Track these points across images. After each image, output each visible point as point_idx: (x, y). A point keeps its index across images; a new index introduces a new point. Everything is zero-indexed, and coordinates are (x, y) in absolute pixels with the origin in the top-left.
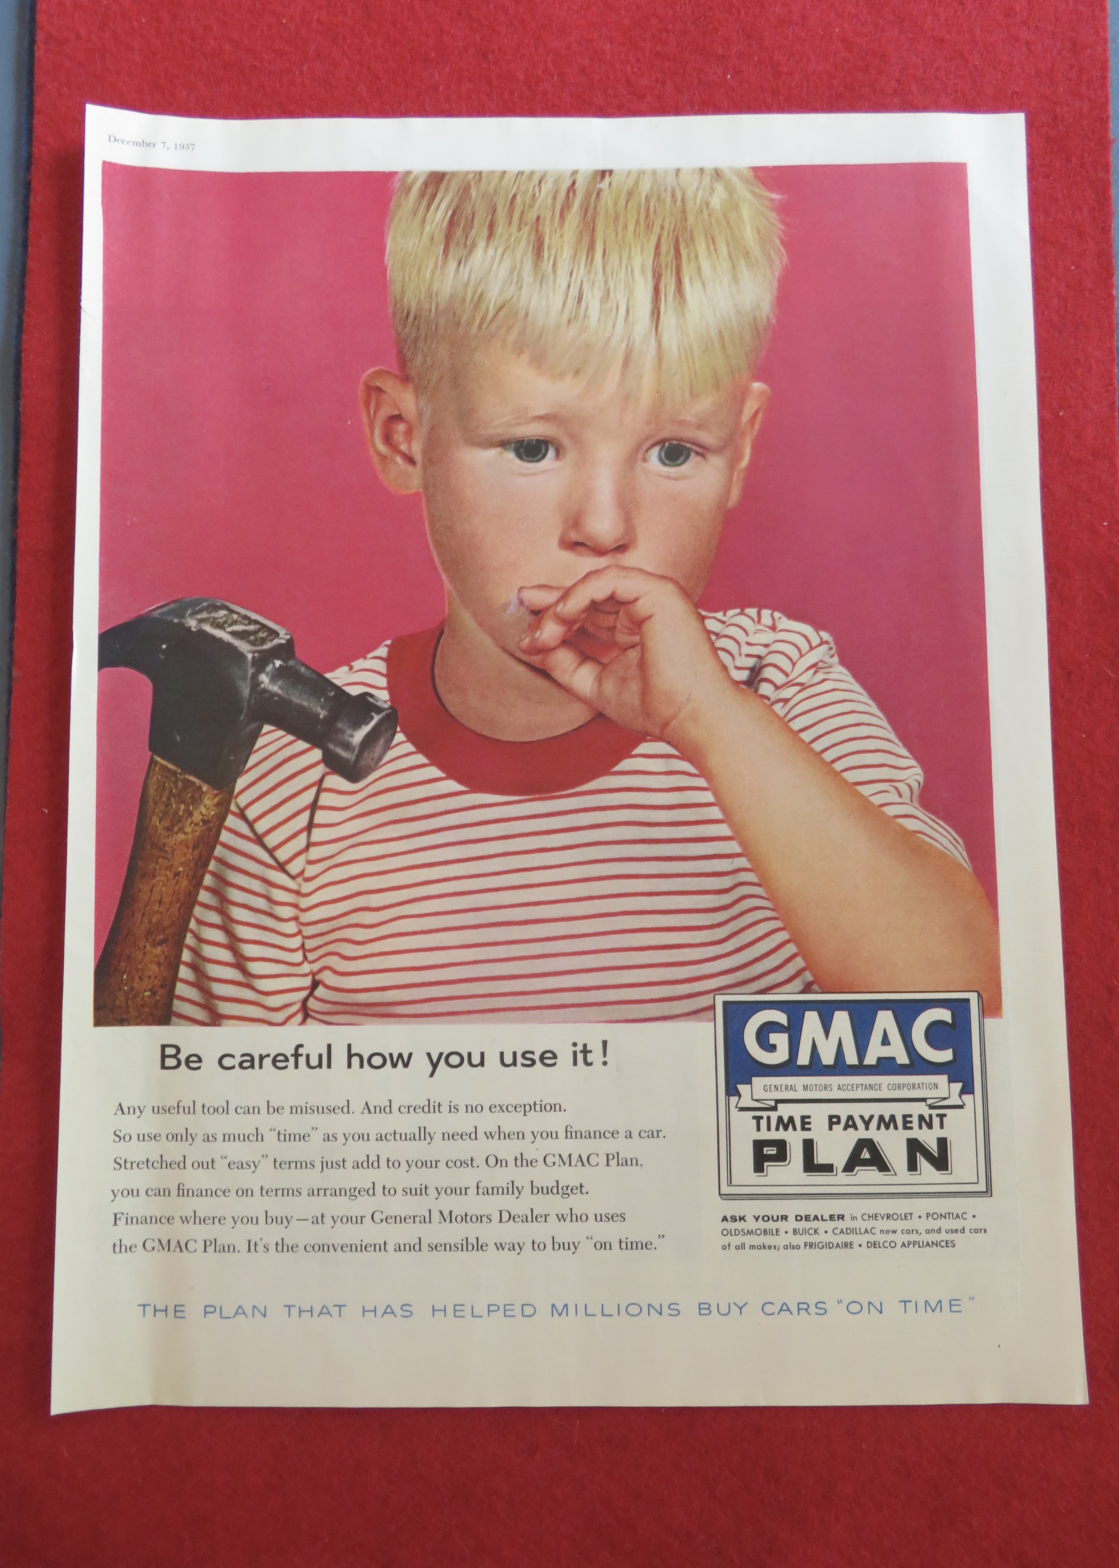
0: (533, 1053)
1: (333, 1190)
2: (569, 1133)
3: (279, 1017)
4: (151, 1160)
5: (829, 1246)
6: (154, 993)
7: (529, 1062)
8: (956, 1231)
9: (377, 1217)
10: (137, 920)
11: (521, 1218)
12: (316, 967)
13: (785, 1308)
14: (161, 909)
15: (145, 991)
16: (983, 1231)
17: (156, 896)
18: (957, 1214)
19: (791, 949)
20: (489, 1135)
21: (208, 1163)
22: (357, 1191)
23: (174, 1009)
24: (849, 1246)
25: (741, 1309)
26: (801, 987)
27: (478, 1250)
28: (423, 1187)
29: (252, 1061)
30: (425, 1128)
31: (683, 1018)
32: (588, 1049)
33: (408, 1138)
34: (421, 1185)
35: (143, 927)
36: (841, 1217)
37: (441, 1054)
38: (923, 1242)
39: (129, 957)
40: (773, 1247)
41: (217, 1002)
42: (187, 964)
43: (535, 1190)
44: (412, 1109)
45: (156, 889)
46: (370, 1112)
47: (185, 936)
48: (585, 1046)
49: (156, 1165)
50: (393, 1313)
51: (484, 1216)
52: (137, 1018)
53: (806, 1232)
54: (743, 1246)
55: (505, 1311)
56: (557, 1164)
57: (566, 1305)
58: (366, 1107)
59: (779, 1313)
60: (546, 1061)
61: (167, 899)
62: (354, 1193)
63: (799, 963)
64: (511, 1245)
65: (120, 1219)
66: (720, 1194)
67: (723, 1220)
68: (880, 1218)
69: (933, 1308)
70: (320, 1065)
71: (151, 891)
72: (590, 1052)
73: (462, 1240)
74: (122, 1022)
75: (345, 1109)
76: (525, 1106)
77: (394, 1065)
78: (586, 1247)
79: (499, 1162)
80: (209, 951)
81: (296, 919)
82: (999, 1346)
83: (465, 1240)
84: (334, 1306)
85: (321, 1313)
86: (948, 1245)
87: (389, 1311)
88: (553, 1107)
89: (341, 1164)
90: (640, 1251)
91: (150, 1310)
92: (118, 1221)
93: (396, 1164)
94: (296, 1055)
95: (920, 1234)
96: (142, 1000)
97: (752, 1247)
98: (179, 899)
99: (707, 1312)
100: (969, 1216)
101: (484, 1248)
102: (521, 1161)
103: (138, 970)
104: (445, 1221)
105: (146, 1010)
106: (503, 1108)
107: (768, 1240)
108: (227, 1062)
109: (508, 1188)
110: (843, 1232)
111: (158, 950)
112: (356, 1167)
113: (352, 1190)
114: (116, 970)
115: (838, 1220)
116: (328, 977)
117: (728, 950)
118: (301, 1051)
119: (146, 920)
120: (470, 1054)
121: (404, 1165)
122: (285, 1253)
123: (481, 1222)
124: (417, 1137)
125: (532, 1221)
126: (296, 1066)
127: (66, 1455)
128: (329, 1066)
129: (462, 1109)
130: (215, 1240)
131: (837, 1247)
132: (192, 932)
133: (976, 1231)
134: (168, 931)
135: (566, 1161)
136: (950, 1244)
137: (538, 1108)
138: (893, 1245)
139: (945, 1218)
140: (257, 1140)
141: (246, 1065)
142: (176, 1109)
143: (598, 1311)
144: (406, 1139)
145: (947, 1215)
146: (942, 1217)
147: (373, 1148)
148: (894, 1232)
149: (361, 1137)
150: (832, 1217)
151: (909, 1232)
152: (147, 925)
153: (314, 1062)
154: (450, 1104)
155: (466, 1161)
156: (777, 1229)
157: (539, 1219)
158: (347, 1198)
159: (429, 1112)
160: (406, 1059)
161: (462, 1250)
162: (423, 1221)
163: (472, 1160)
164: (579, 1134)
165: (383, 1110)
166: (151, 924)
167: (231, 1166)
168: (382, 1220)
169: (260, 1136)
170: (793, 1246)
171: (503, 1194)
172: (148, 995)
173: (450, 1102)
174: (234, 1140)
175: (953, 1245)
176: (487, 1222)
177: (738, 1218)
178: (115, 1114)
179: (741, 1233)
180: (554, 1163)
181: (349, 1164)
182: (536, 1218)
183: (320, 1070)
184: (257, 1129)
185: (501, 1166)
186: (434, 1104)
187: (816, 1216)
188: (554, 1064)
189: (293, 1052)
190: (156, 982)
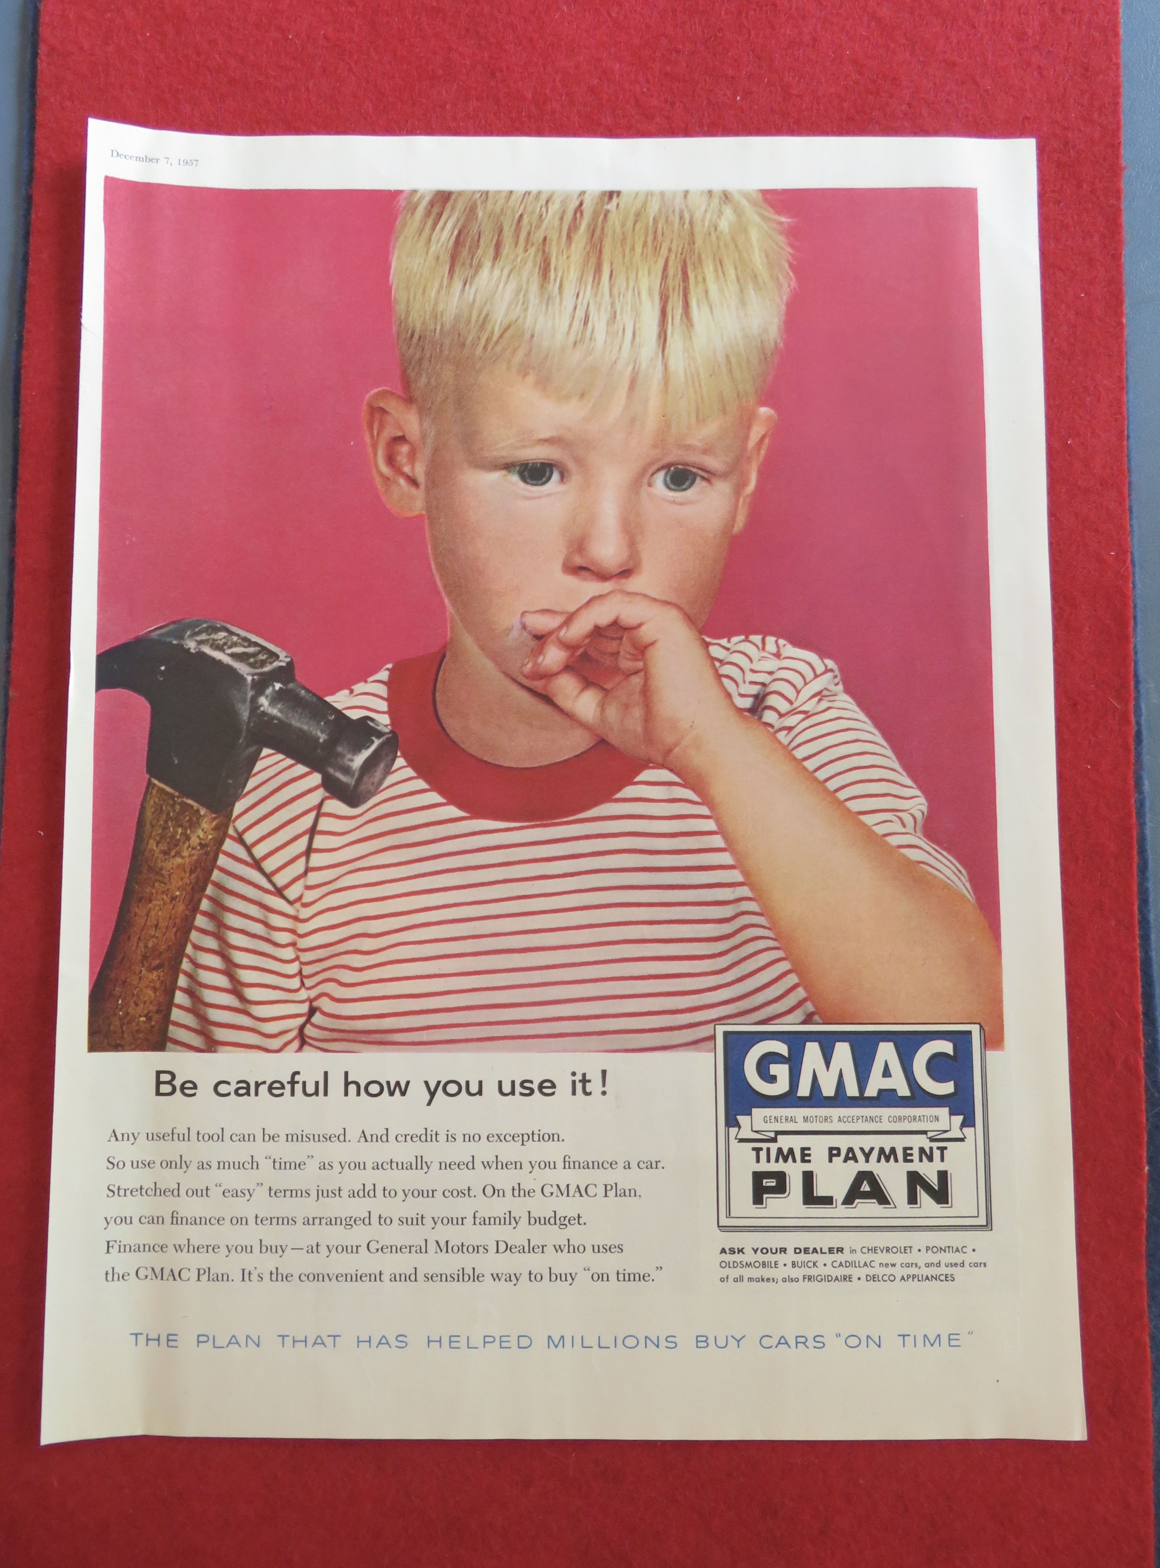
0: (531, 1082)
1: (329, 1219)
2: (568, 1164)
4: (145, 1187)
5: (828, 1279)
6: (149, 1019)
7: (527, 1092)
8: (956, 1265)
9: (373, 1246)
10: (132, 945)
11: (518, 1249)
13: (783, 1341)
14: (157, 934)
15: (140, 1016)
16: (982, 1265)
17: (152, 921)
18: (957, 1248)
20: (486, 1165)
21: (202, 1190)
22: (353, 1219)
24: (848, 1279)
25: (738, 1341)
27: (474, 1281)
28: (419, 1217)
29: (248, 1088)
30: (422, 1157)
32: (587, 1078)
33: (404, 1167)
34: (418, 1214)
35: (139, 952)
36: (840, 1250)
37: (439, 1083)
38: (922, 1275)
39: (124, 982)
40: (771, 1280)
43: (532, 1221)
44: (409, 1138)
45: (153, 913)
46: (366, 1141)
47: (181, 962)
48: (584, 1075)
49: (149, 1192)
50: (387, 1343)
51: (481, 1246)
52: (131, 1044)
53: (805, 1264)
54: (741, 1279)
55: (501, 1342)
56: (555, 1195)
57: (563, 1337)
58: (362, 1135)
59: (776, 1347)
60: (545, 1091)
61: (163, 924)
62: (350, 1222)
64: (508, 1276)
65: (112, 1247)
66: (719, 1226)
67: (721, 1252)
68: (879, 1251)
69: (932, 1342)
70: (316, 1093)
71: (147, 915)
72: (589, 1081)
73: (459, 1270)
74: (117, 1047)
75: (342, 1138)
76: (523, 1135)
77: (392, 1094)
78: (583, 1278)
79: (496, 1192)
82: (998, 1381)
83: (461, 1270)
84: (329, 1336)
85: (315, 1343)
86: (947, 1279)
87: (384, 1341)
88: (551, 1137)
89: (337, 1193)
90: (637, 1282)
91: (142, 1339)
92: (110, 1248)
93: (393, 1194)
94: (293, 1083)
95: (920, 1268)
96: (138, 1025)
97: (750, 1279)
98: (175, 923)
99: (705, 1344)
100: (969, 1250)
101: (480, 1279)
102: (518, 1191)
103: (133, 995)
104: (441, 1251)
105: (141, 1035)
106: (501, 1138)
107: (767, 1273)
109: (505, 1218)
110: (842, 1265)
111: (154, 975)
112: (351, 1195)
113: (348, 1220)
114: (111, 995)
115: (837, 1252)
119: (141, 945)
120: (467, 1083)
121: (401, 1195)
122: (280, 1283)
123: (478, 1252)
124: (414, 1166)
125: (529, 1252)
126: (293, 1094)
127: (56, 1485)
128: (326, 1094)
129: (460, 1138)
130: (209, 1268)
131: (835, 1280)
133: (976, 1265)
134: (165, 956)
135: (564, 1191)
136: (950, 1278)
137: (536, 1138)
138: (892, 1278)
139: (945, 1251)
140: (252, 1168)
141: (241, 1092)
142: (171, 1135)
143: (595, 1343)
144: (402, 1168)
145: (947, 1249)
146: (942, 1251)
147: (369, 1177)
148: (893, 1265)
149: (357, 1165)
150: (831, 1250)
151: (908, 1265)
152: (143, 950)
153: (310, 1089)
154: (447, 1133)
155: (463, 1191)
156: (776, 1262)
157: (536, 1250)
158: (342, 1227)
159: (426, 1141)
160: (403, 1087)
161: (458, 1281)
162: (418, 1251)
163: (469, 1189)
164: (577, 1164)
165: (380, 1138)
166: (147, 949)
167: (226, 1194)
168: (378, 1250)
169: (255, 1164)
170: (792, 1279)
171: (500, 1224)
172: (143, 1021)
173: (448, 1131)
174: (229, 1168)
175: (952, 1279)
176: (483, 1253)
177: (736, 1250)
178: (109, 1141)
179: (739, 1265)
180: (552, 1194)
181: (345, 1193)
182: (533, 1248)
183: (317, 1097)
184: (252, 1157)
185: (498, 1196)
186: (431, 1133)
187: (815, 1249)
188: (553, 1094)
189: (290, 1080)
190: (152, 1008)
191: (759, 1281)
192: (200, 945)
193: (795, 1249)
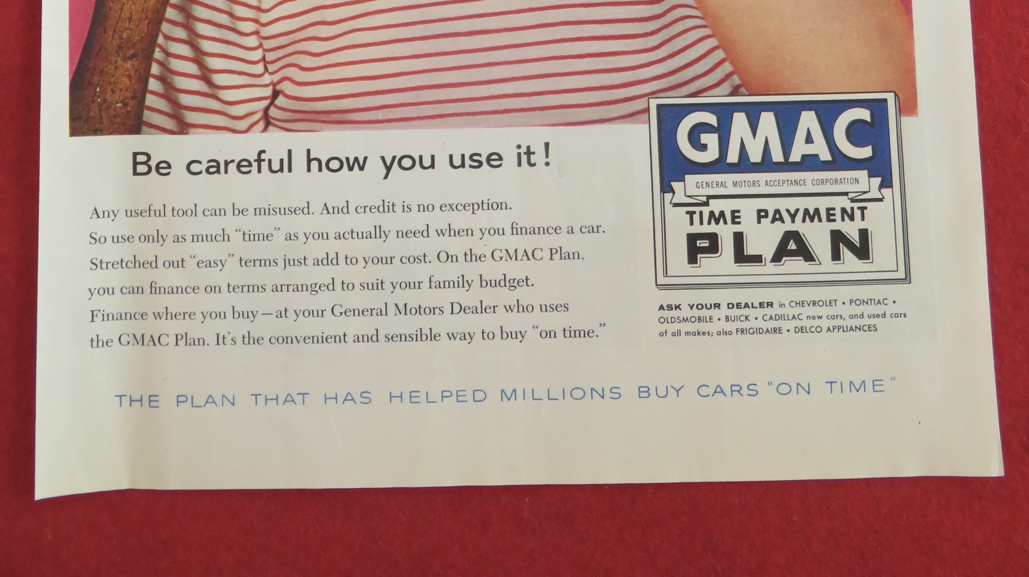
0: (480, 155)
1: (295, 286)
2: (516, 230)
3: (242, 125)
4: (125, 260)
5: (759, 331)
6: (125, 105)
7: (476, 164)
8: (878, 316)
9: (337, 310)
10: (109, 37)
11: (471, 310)
12: (276, 77)
13: (719, 390)
14: (131, 27)
15: (117, 103)
16: (903, 316)
17: (126, 15)
18: (879, 300)
19: (719, 55)
20: (440, 233)
21: (178, 262)
22: (318, 286)
23: (145, 119)
24: (778, 331)
25: (678, 391)
26: (730, 90)
27: (431, 340)
28: (379, 282)
29: (218, 166)
30: (380, 227)
31: (620, 121)
32: (532, 150)
33: (364, 237)
34: (378, 280)
35: (114, 43)
36: (770, 304)
37: (394, 158)
38: (847, 326)
39: (102, 71)
40: (707, 334)
41: (184, 111)
42: (155, 77)
43: (484, 284)
44: (368, 209)
45: (127, 7)
46: (328, 213)
47: (153, 51)
48: (528, 148)
49: (129, 265)
50: (353, 399)
51: (437, 308)
52: (109, 128)
53: (737, 318)
54: (679, 333)
55: (457, 396)
56: (504, 259)
57: (514, 390)
58: (325, 208)
59: (713, 395)
60: (493, 163)
61: (135, 17)
62: (315, 289)
63: (727, 67)
64: (463, 335)
65: (97, 315)
66: (657, 285)
67: (660, 309)
68: (806, 305)
69: (858, 388)
70: (281, 170)
71: (121, 9)
72: (534, 153)
73: (417, 331)
74: (96, 132)
75: (306, 211)
76: (473, 204)
77: (351, 169)
78: (532, 335)
79: (450, 257)
80: (176, 64)
81: (257, 33)
82: (920, 423)
83: (419, 331)
84: (298, 394)
85: (286, 401)
86: (870, 329)
87: (349, 398)
88: (500, 206)
89: (303, 261)
90: (582, 338)
91: (126, 400)
92: (95, 317)
93: (354, 261)
94: (259, 160)
95: (844, 319)
96: (115, 111)
97: (687, 333)
98: (147, 16)
99: (647, 394)
100: (890, 302)
101: (437, 338)
102: (470, 256)
103: (110, 83)
104: (400, 313)
105: (118, 120)
106: (452, 207)
107: (703, 327)
108: (195, 168)
109: (458, 282)
110: (772, 318)
111: (128, 65)
112: (316, 264)
113: (313, 286)
114: (90, 83)
115: (767, 307)
116: (287, 87)
117: (660, 57)
118: (263, 156)
119: (116, 36)
120: (421, 157)
121: (361, 262)
122: (252, 346)
123: (434, 314)
124: (373, 235)
125: (482, 312)
126: (259, 171)
127: (50, 536)
128: (290, 170)
129: (415, 208)
130: (186, 334)
131: (766, 332)
132: (160, 47)
133: (897, 316)
134: (139, 46)
135: (512, 255)
136: (873, 328)
137: (485, 206)
138: (819, 329)
139: (867, 303)
140: (224, 240)
141: (212, 170)
142: (148, 212)
143: (544, 395)
144: (363, 238)
145: (869, 301)
146: (864, 303)
147: (332, 246)
148: (820, 317)
149: (321, 236)
150: (761, 305)
151: (834, 317)
152: (118, 41)
153: (276, 166)
154: (403, 204)
155: (419, 257)
156: (710, 317)
157: (488, 311)
158: (308, 293)
159: (384, 211)
160: (361, 163)
161: (417, 340)
162: (379, 314)
163: (425, 256)
164: (524, 230)
165: (340, 211)
166: (122, 40)
167: (200, 265)
168: (341, 313)
169: (226, 237)
170: (726, 332)
171: (454, 287)
172: (120, 107)
173: (404, 202)
174: (202, 241)
175: (875, 329)
176: (439, 314)
177: (674, 307)
178: (91, 218)
179: (677, 320)
180: (501, 258)
181: (309, 262)
182: (485, 309)
183: (282, 174)
184: (223, 230)
185: (452, 261)
186: (388, 204)
187: (746, 304)
188: (500, 166)
189: (256, 158)
190: (128, 94)
191: (695, 335)
192: (171, 35)
193: (728, 304)
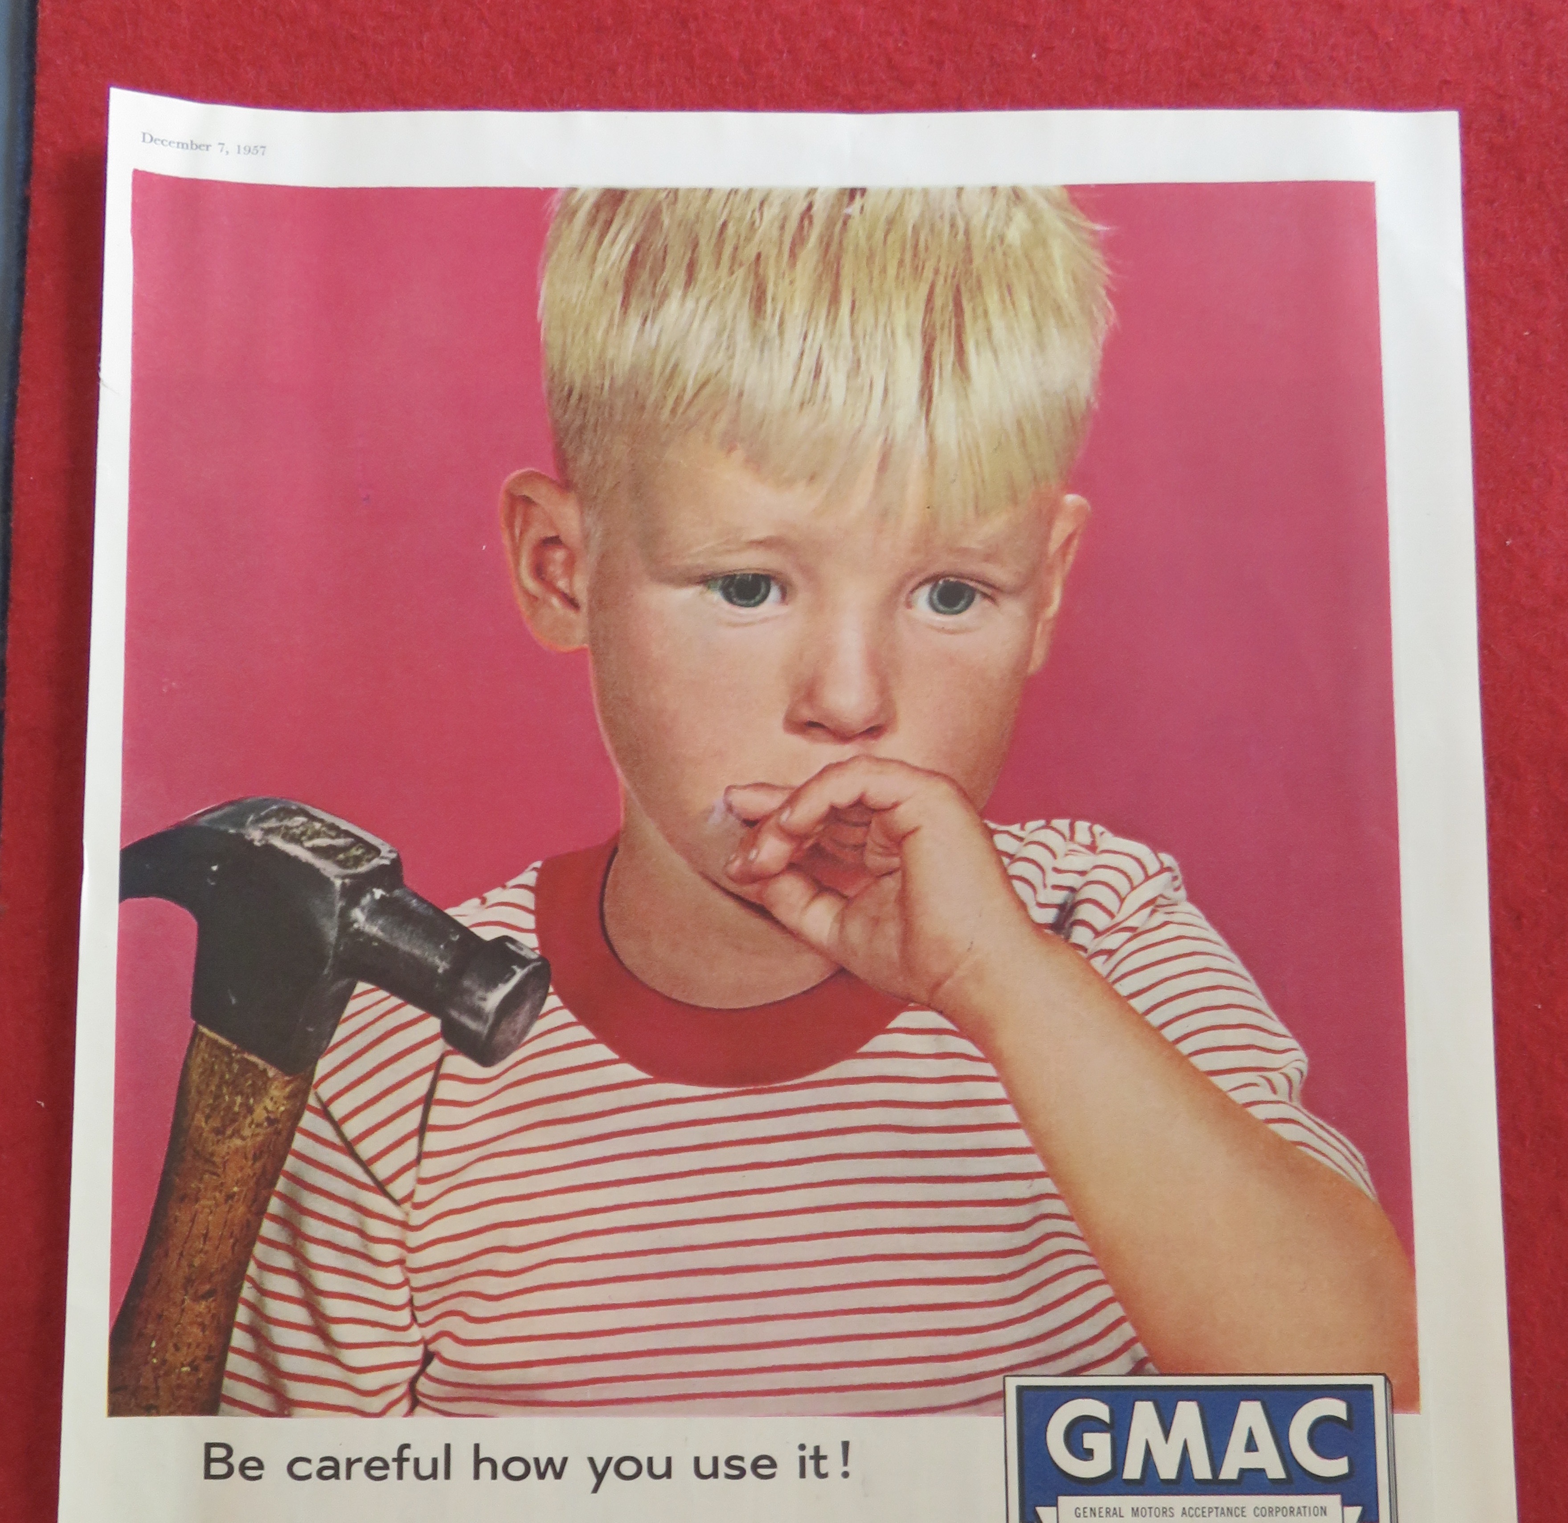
0: (741, 1459)
3: (376, 1404)
6: (195, 1369)
7: (736, 1473)
10: (171, 1263)
12: (429, 1332)
14: (206, 1248)
15: (183, 1365)
17: (199, 1228)
19: (1115, 1311)
23: (224, 1392)
26: (1129, 1367)
29: (336, 1468)
31: (959, 1410)
32: (822, 1453)
35: (183, 1271)
37: (609, 1460)
39: (160, 1316)
41: (286, 1381)
42: (241, 1326)
45: (201, 1217)
47: (240, 1288)
48: (817, 1449)
52: (169, 1406)
60: (761, 1471)
61: (215, 1233)
63: (1127, 1331)
70: (434, 1475)
71: (193, 1221)
72: (825, 1457)
74: (149, 1410)
77: (542, 1476)
80: (275, 1308)
81: (401, 1262)
94: (400, 1460)
96: (179, 1377)
98: (234, 1231)
103: (174, 1333)
105: (184, 1392)
108: (300, 1469)
111: (202, 1306)
114: (140, 1335)
116: (446, 1347)
117: (1024, 1312)
118: (406, 1453)
119: (184, 1263)
120: (650, 1460)
126: (400, 1476)
128: (447, 1476)
132: (251, 1280)
134: (217, 1278)
141: (327, 1473)
152: (187, 1270)
153: (426, 1470)
160: (558, 1466)
166: (193, 1269)
172: (186, 1372)
183: (435, 1481)
188: (772, 1476)
189: (396, 1456)
190: (200, 1353)
